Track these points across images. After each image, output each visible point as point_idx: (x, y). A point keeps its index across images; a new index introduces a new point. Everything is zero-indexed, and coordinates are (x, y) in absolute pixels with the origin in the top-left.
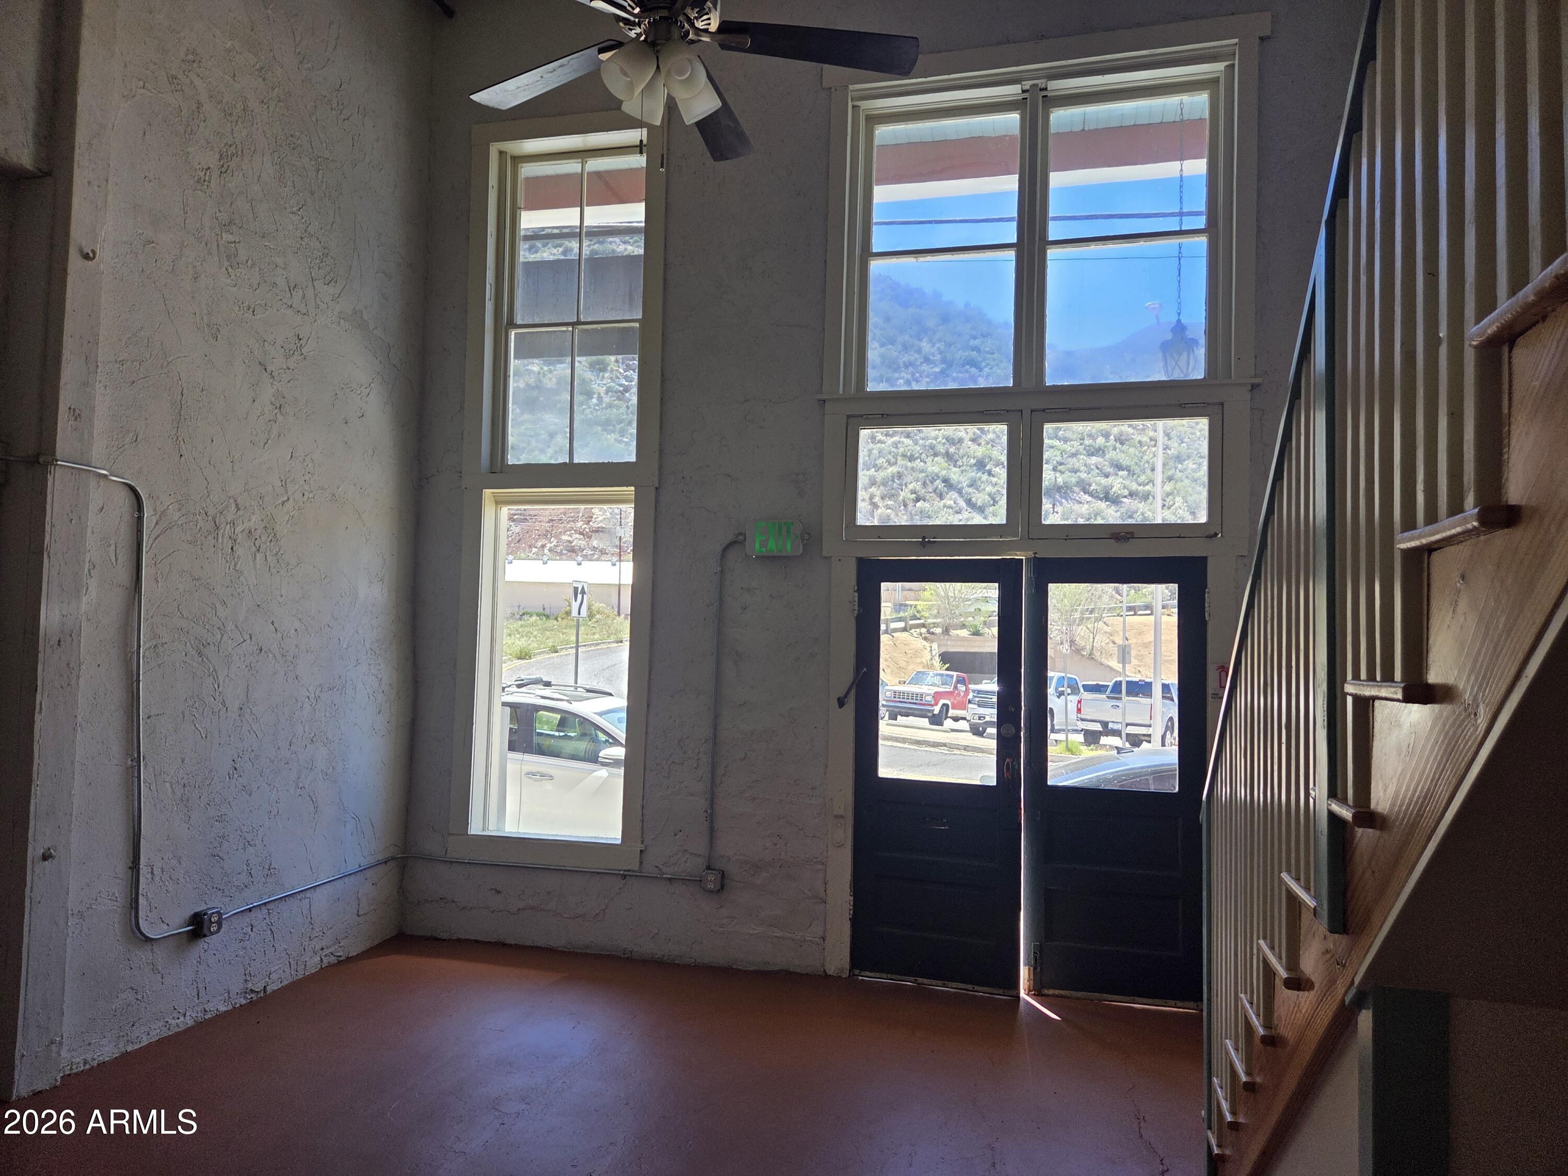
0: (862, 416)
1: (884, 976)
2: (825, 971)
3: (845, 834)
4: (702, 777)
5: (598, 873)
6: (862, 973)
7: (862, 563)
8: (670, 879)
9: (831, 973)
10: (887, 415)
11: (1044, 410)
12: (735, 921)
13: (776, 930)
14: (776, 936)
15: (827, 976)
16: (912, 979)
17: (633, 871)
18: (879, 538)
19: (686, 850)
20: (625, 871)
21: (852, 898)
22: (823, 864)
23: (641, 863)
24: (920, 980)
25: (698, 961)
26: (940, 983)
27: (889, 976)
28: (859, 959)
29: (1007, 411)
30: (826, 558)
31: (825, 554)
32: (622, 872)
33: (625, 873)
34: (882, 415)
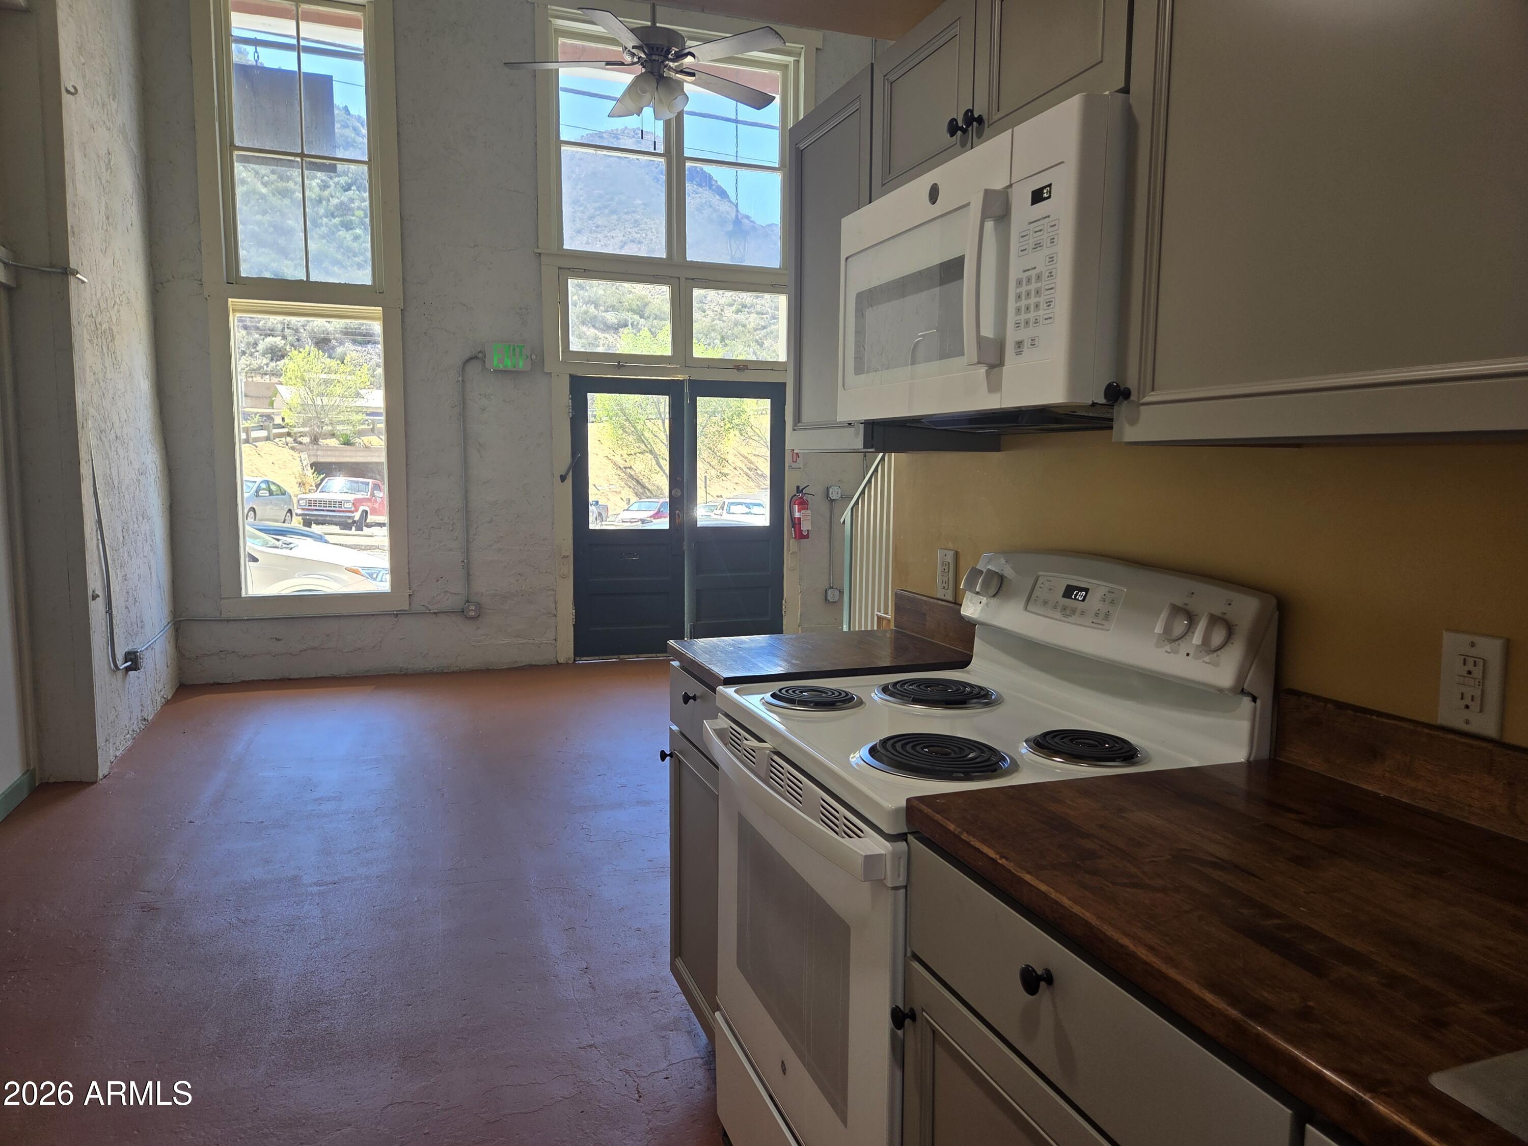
0: (569, 269)
1: (597, 658)
2: (557, 661)
3: (568, 568)
4: (457, 537)
5: (373, 615)
6: (582, 659)
7: (573, 378)
8: (435, 613)
9: (562, 661)
10: (588, 270)
11: (693, 279)
12: (490, 637)
13: (520, 639)
14: (522, 644)
15: (559, 664)
16: (616, 657)
17: (404, 611)
18: (588, 360)
19: (447, 591)
20: (396, 611)
21: (574, 611)
22: (554, 590)
23: (410, 604)
24: (622, 657)
25: (462, 668)
26: (634, 656)
27: (601, 658)
28: (579, 651)
29: (670, 277)
30: (546, 373)
31: (546, 370)
32: (395, 612)
33: (398, 612)
34: (585, 270)
